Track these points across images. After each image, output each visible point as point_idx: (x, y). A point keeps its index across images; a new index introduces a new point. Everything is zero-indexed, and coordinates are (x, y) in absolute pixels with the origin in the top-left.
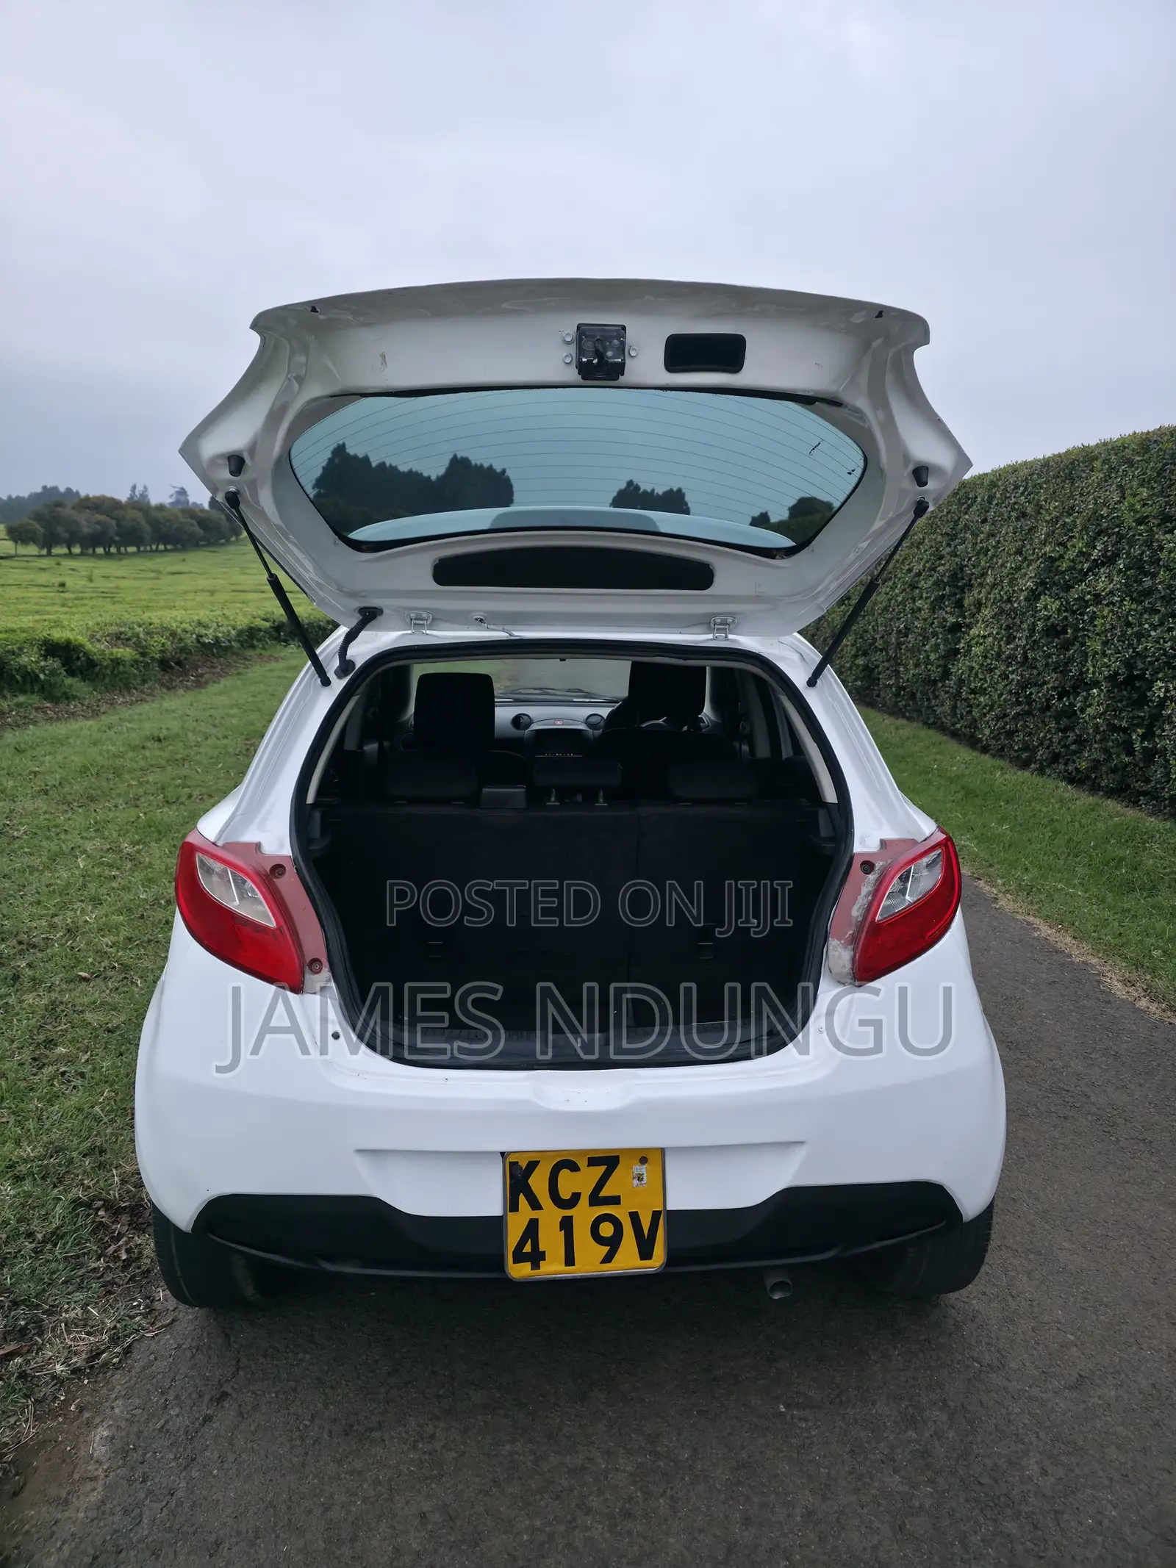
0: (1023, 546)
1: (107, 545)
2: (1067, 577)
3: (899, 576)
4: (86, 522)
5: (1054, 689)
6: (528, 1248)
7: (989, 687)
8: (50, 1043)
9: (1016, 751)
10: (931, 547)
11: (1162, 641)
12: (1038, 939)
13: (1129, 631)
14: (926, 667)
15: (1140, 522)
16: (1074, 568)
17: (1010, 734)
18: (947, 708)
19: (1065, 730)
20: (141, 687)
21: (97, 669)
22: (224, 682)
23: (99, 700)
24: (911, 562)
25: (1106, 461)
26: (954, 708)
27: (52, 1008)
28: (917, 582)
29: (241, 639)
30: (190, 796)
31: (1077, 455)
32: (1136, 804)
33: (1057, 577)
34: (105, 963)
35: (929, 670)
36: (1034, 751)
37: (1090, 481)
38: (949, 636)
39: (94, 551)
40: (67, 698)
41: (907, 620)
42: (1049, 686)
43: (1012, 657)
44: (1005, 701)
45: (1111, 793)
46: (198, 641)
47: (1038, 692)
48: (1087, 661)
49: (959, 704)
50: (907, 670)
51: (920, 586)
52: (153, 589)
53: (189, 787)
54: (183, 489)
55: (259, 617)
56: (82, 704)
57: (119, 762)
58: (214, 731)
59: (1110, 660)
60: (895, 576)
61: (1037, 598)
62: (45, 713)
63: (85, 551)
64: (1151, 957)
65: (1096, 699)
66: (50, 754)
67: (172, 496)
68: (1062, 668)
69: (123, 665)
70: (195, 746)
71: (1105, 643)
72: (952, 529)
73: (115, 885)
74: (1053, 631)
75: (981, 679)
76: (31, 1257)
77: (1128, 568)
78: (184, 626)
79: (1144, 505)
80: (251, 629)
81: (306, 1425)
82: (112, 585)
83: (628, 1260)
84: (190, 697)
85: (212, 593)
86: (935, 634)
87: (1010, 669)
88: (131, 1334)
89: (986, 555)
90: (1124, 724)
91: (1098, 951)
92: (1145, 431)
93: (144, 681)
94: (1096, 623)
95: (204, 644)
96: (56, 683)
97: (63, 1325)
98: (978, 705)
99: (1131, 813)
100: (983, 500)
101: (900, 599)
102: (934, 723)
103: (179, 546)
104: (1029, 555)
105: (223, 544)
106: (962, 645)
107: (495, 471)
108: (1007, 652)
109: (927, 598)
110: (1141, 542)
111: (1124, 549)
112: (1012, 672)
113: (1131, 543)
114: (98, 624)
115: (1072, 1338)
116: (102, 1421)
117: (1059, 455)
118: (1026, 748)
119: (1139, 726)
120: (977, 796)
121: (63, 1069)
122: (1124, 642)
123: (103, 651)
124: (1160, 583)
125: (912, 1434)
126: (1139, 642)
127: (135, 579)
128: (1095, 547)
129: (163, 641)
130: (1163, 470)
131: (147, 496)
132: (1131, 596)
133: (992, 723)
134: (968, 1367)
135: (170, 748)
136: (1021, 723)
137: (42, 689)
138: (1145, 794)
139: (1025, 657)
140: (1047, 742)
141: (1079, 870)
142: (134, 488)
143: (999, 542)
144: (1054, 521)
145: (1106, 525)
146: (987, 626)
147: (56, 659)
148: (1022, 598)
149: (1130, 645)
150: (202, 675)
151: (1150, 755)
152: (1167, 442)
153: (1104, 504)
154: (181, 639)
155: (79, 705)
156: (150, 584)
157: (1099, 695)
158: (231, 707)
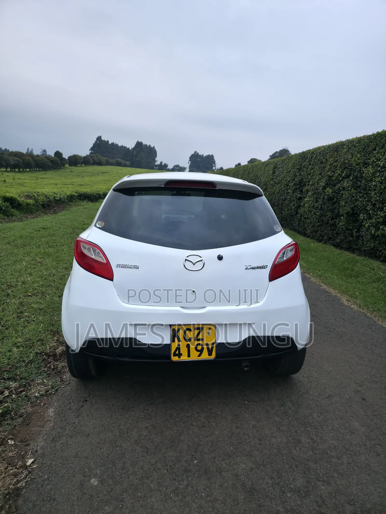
0: (322, 172)
1: (19, 168)
2: (335, 182)
3: (283, 182)
4: (12, 161)
5: (330, 217)
6: (177, 352)
7: (310, 217)
8: (21, 312)
9: (318, 237)
10: (293, 173)
11: (363, 202)
12: (322, 289)
13: (353, 199)
14: (291, 211)
15: (357, 165)
16: (337, 179)
17: (316, 232)
18: (297, 224)
19: (333, 230)
20: (36, 213)
21: (21, 207)
22: (63, 213)
23: (22, 217)
24: (287, 177)
25: (348, 146)
26: (299, 224)
27: (21, 303)
28: (289, 184)
29: (68, 199)
30: (57, 245)
31: (339, 144)
32: (354, 252)
33: (332, 182)
34: (36, 291)
35: (292, 212)
36: (323, 236)
37: (343, 152)
38: (298, 201)
39: (15, 170)
40: (12, 215)
41: (285, 196)
42: (329, 216)
43: (317, 207)
44: (315, 221)
45: (347, 249)
46: (54, 199)
47: (325, 218)
48: (340, 208)
49: (301, 222)
50: (285, 212)
51: (289, 185)
52: (36, 183)
53: (56, 243)
54: (45, 150)
55: (74, 192)
56: (17, 218)
57: (32, 235)
58: (62, 226)
59: (347, 208)
60: (282, 182)
61: (325, 189)
62: (5, 220)
63: (12, 170)
64: (356, 294)
65: (343, 220)
66: (9, 232)
67: (41, 152)
68: (332, 211)
69: (30, 206)
70: (56, 231)
71: (346, 203)
72: (300, 167)
73: (36, 270)
74: (330, 199)
75: (308, 215)
76: (25, 367)
77: (353, 179)
78: (49, 194)
79: (359, 159)
80: (71, 196)
81: (111, 407)
82: (22, 181)
83: (205, 356)
84: (52, 216)
85: (56, 185)
86: (294, 200)
87: (317, 211)
88: (57, 386)
89: (310, 175)
90: (351, 228)
91: (340, 293)
92: (360, 136)
93: (37, 211)
94: (343, 196)
95: (56, 200)
96: (8, 210)
97: (36, 384)
98: (307, 223)
99: (352, 255)
100: (310, 158)
101: (283, 189)
102: (293, 229)
103: (44, 169)
104: (324, 175)
105: (59, 169)
106: (302, 204)
107: (151, 147)
108: (316, 205)
109: (292, 189)
110: (357, 171)
111: (352, 173)
112: (317, 212)
113: (355, 171)
114: (21, 192)
115: (327, 386)
116: (51, 407)
117: (334, 144)
118: (321, 236)
119: (355, 228)
120: (305, 250)
121: (27, 319)
122: (351, 202)
123: (24, 201)
124: (363, 184)
125: (282, 408)
126: (356, 202)
127: (29, 180)
128: (343, 173)
129: (43, 198)
130: (365, 148)
131: (33, 152)
132: (354, 188)
133: (311, 228)
134: (298, 393)
135: (48, 231)
136: (319, 228)
137: (4, 212)
138: (356, 249)
139: (321, 208)
140: (327, 234)
141: (336, 271)
142: (28, 149)
143: (314, 171)
144: (331, 165)
145: (347, 166)
146: (310, 198)
147: (8, 203)
148: (321, 189)
149: (353, 203)
150: (56, 210)
151: (358, 237)
152: (366, 140)
153: (347, 159)
154: (49, 198)
155: (16, 218)
156: (34, 181)
157: (343, 219)
158: (67, 219)
